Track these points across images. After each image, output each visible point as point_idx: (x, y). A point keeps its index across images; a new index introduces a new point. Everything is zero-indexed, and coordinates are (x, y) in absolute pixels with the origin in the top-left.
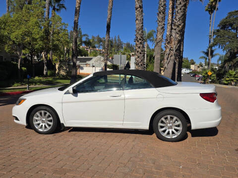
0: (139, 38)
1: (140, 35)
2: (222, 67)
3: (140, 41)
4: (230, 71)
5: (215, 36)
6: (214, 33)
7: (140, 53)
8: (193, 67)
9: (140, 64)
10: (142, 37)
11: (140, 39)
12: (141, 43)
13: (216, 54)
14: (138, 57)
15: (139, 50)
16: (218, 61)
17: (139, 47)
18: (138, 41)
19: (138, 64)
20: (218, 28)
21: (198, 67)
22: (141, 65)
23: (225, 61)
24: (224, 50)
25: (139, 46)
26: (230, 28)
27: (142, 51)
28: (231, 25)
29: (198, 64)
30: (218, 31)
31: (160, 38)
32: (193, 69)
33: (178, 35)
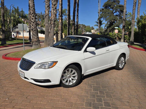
0: (32, 13)
1: (32, 10)
2: (106, 31)
3: (33, 15)
4: (110, 33)
5: (101, 13)
6: (100, 11)
7: (34, 23)
8: (92, 31)
9: (34, 30)
10: (34, 12)
11: (33, 14)
12: (33, 16)
13: (103, 23)
15: (33, 21)
16: (105, 27)
17: (32, 19)
18: (31, 15)
20: (103, 8)
21: (96, 31)
23: (108, 27)
24: (106, 21)
25: (32, 18)
26: (110, 8)
27: (35, 21)
28: (110, 6)
29: (95, 29)
30: (103, 9)
31: (47, 13)
33: (55, 11)
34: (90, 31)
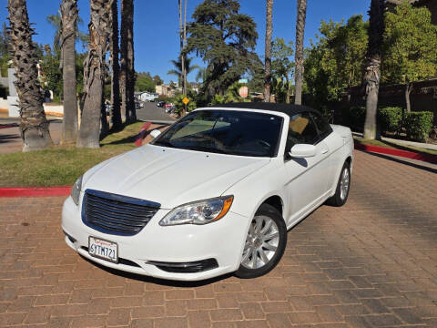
0: (17, 25)
1: (18, 18)
2: (204, 89)
3: (21, 33)
4: (217, 96)
5: (189, 35)
6: (187, 28)
7: (25, 61)
8: (159, 89)
9: (27, 86)
10: (24, 24)
11: (21, 29)
12: (24, 38)
13: (193, 67)
14: (22, 70)
15: (22, 54)
16: (197, 80)
17: (21, 47)
18: (16, 33)
19: (24, 86)
20: (193, 20)
21: (169, 89)
22: (31, 88)
23: (208, 80)
24: (204, 60)
25: (19, 43)
26: (212, 22)
28: (213, 16)
29: (167, 83)
30: (193, 25)
31: (69, 30)
32: (160, 93)
33: (105, 24)
34: (151, 91)
